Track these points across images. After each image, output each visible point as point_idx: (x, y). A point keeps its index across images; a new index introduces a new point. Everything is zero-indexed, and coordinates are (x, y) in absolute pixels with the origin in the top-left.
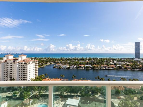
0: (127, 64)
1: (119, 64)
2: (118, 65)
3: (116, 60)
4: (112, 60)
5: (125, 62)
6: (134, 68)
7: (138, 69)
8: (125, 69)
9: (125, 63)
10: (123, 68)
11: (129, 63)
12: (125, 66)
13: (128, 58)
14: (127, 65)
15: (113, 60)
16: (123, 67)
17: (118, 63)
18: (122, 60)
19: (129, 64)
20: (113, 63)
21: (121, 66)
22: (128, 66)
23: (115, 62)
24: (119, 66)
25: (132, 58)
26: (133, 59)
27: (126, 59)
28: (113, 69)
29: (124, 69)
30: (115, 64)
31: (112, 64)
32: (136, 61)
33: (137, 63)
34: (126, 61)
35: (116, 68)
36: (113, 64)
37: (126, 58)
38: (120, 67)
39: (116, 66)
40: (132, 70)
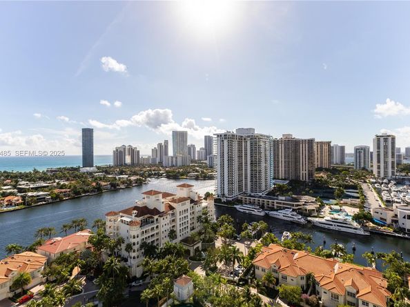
0: (62, 183)
1: (36, 189)
2: (30, 194)
3: (27, 176)
4: (12, 177)
5: (57, 181)
6: (77, 193)
7: (88, 191)
8: (56, 200)
9: (55, 184)
10: (50, 197)
11: (68, 180)
12: (56, 191)
13: (65, 169)
14: (61, 188)
15: (16, 177)
16: (49, 195)
17: (31, 186)
18: (49, 174)
19: (67, 183)
20: (15, 187)
21: (41, 193)
22: (63, 190)
23: (23, 184)
24: (35, 194)
25: (75, 167)
26: (77, 169)
27: (60, 170)
28: (11, 208)
29: (50, 201)
30: (21, 190)
31: (9, 191)
32: (84, 173)
33: (86, 177)
34: (60, 178)
35: (24, 204)
36: (11, 194)
37: (60, 168)
38: (38, 196)
39: (23, 198)
40: (73, 198)
